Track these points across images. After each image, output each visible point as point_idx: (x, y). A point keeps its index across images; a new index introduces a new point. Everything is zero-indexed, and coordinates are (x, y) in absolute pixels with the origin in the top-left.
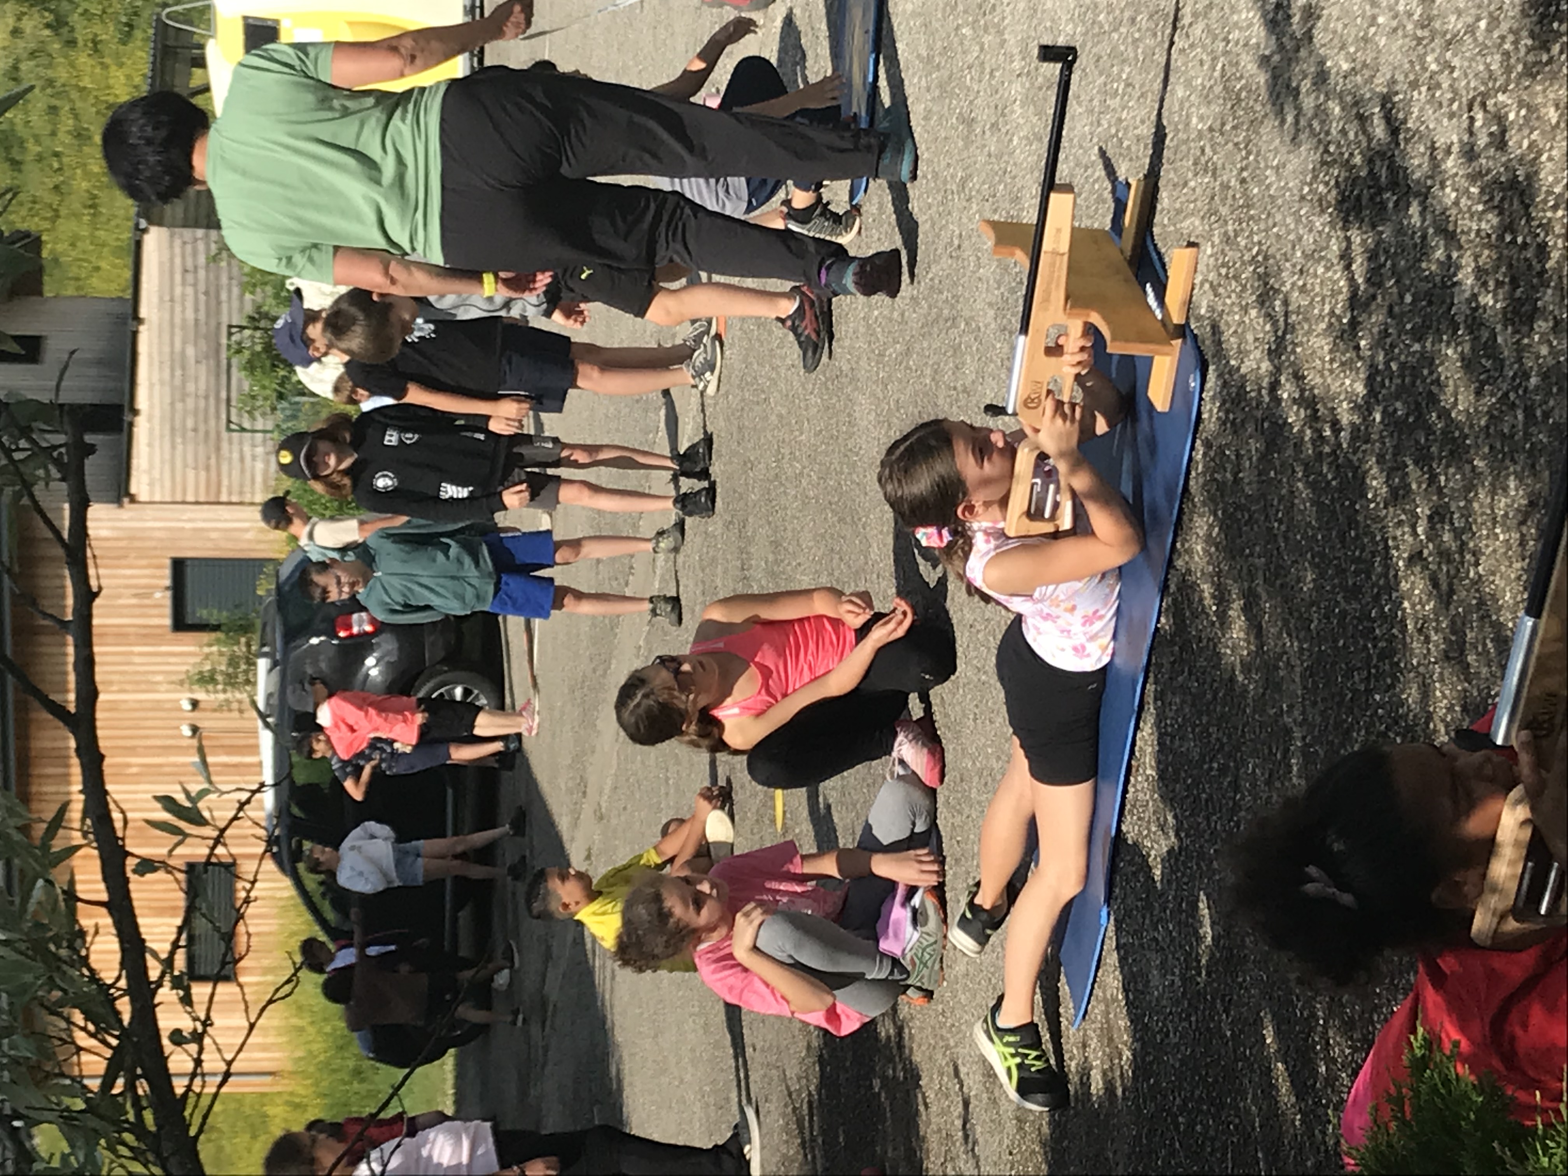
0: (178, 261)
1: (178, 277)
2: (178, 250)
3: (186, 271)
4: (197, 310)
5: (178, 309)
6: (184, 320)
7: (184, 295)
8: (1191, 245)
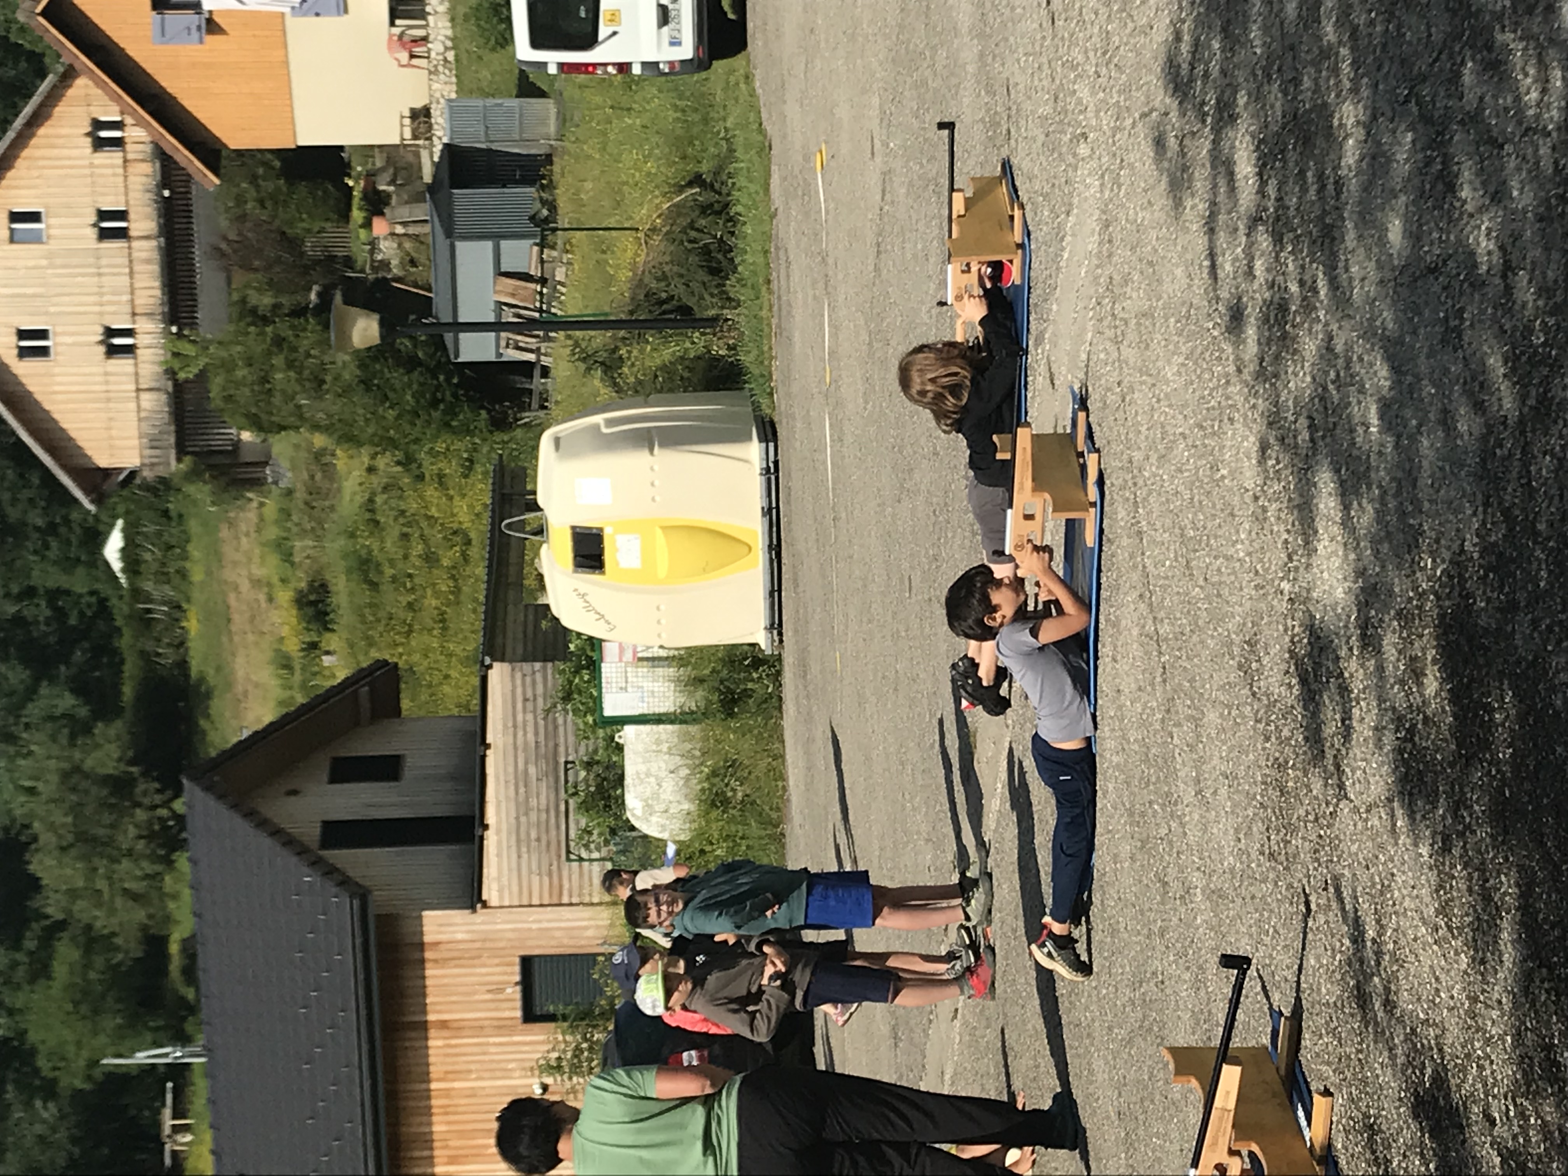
0: (519, 690)
1: (519, 706)
2: (519, 682)
3: (526, 700)
4: (536, 734)
5: (520, 733)
6: (526, 743)
7: (525, 722)
8: (1327, 1093)
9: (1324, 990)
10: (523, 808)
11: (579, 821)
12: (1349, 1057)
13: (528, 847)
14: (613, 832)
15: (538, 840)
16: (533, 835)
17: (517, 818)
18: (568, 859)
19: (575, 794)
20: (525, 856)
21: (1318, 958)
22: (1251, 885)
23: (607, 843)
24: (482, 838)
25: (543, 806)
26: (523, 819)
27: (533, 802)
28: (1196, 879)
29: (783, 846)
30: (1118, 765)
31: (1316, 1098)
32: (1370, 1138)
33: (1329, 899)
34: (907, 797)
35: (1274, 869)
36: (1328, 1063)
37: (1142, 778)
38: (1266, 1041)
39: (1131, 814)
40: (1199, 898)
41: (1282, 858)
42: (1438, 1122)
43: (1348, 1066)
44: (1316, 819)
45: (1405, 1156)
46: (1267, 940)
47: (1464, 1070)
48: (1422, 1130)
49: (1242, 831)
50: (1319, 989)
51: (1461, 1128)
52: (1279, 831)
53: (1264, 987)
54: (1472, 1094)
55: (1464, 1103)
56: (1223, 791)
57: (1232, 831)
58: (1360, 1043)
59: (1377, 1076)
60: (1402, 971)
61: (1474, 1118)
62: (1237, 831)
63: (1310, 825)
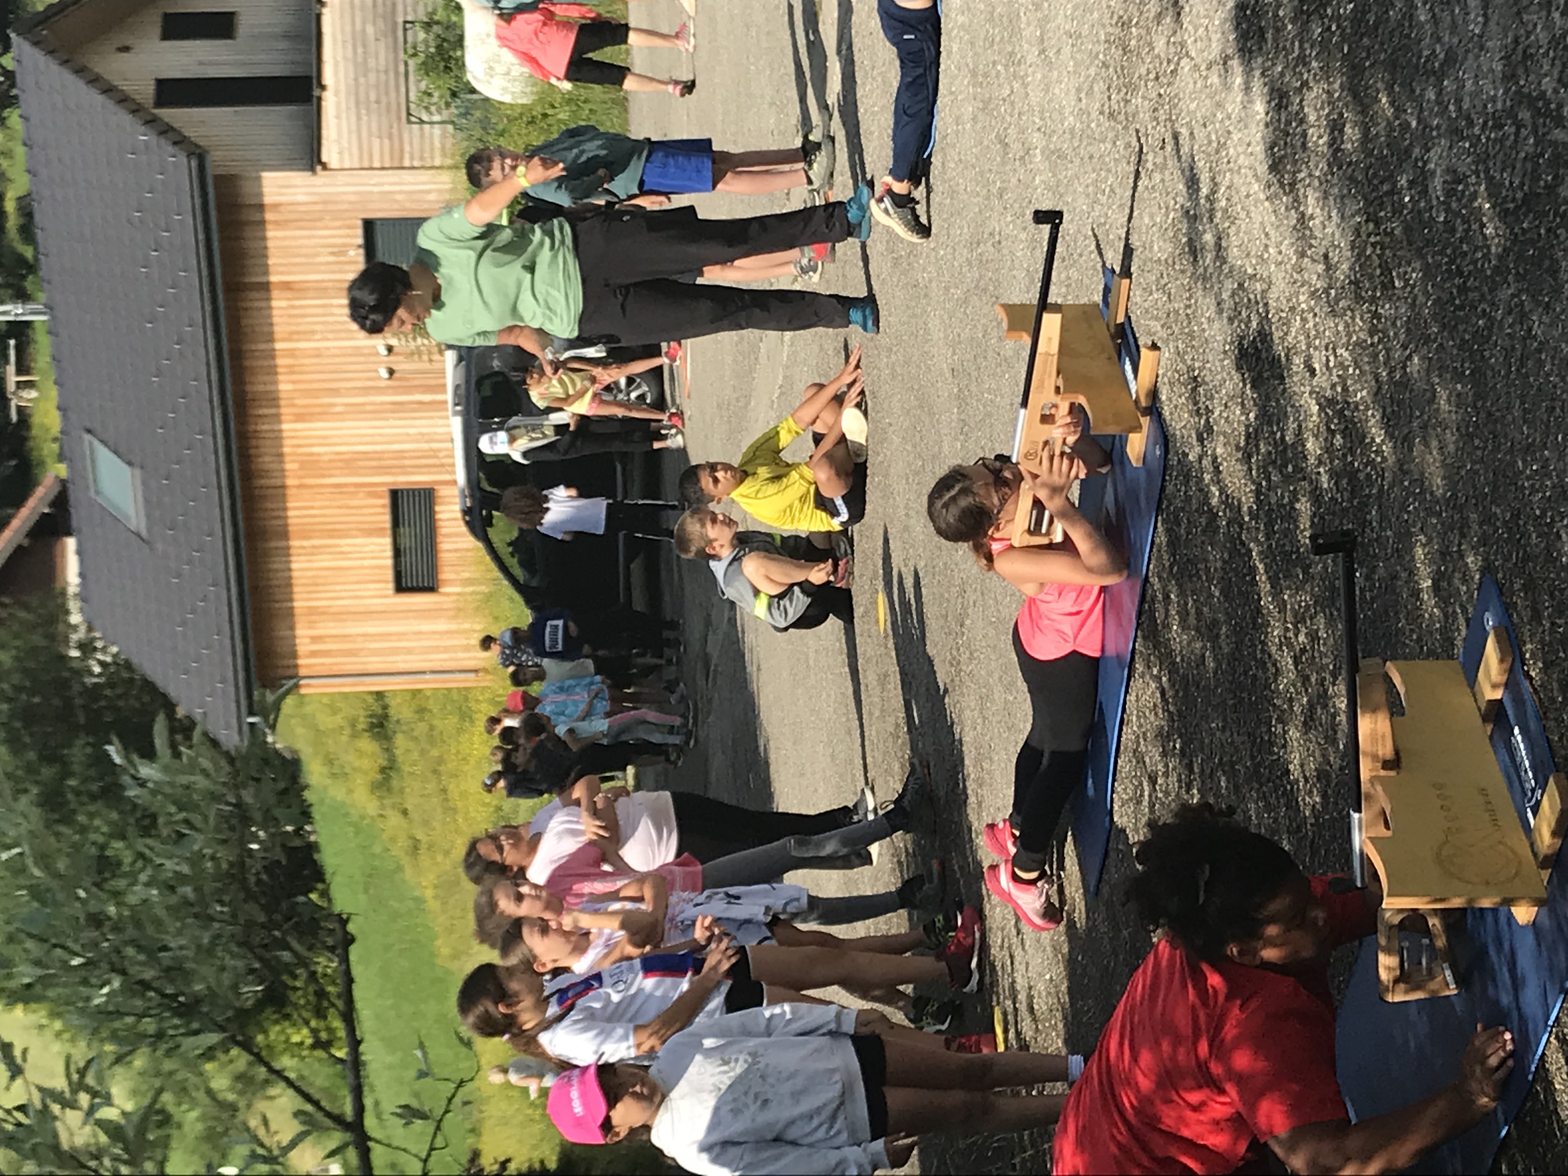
8: (1154, 347)
9: (1156, 248)
10: (361, 68)
11: (418, 84)
12: (1177, 312)
13: (368, 110)
14: (454, 95)
15: (378, 102)
16: (373, 96)
17: (356, 79)
18: (409, 122)
19: (415, 55)
20: (365, 118)
21: (1152, 216)
22: (1090, 144)
23: (448, 105)
24: (319, 99)
25: (382, 68)
26: (362, 80)
27: (372, 63)
28: (1036, 138)
29: (626, 110)
30: (962, 25)
31: (1144, 352)
32: (1194, 389)
33: (1165, 158)
34: (752, 60)
35: (1113, 128)
36: (1157, 319)
37: (986, 39)
38: (1098, 298)
39: (974, 74)
40: (1039, 158)
41: (1122, 117)
42: (1260, 374)
43: (1176, 321)
44: (1157, 78)
45: (1226, 406)
46: (1103, 199)
47: (1288, 323)
48: (1244, 381)
49: (1084, 91)
50: (1152, 247)
51: (1282, 378)
52: (1120, 91)
53: (1098, 246)
54: (1294, 347)
55: (1287, 355)
56: (1067, 50)
57: (1073, 91)
58: (1189, 299)
59: (1204, 330)
60: (1233, 228)
61: (1295, 369)
62: (1079, 90)
63: (1150, 84)
